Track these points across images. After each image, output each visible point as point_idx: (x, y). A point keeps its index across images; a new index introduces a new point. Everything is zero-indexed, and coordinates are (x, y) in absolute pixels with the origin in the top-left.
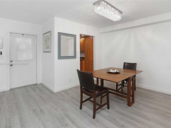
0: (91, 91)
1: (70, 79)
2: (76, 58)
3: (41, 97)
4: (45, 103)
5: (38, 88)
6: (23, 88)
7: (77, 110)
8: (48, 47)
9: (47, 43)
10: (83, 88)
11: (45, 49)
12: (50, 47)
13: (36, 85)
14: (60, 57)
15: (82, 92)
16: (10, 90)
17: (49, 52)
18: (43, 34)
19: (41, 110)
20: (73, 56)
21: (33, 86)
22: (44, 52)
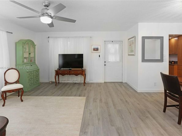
0: (177, 95)
1: (155, 83)
2: (163, 61)
3: (126, 92)
4: (130, 97)
5: (123, 85)
6: (112, 83)
7: (160, 111)
8: (133, 51)
9: (132, 47)
10: (167, 91)
11: (130, 52)
12: (134, 51)
13: (122, 83)
14: (144, 60)
15: (166, 96)
16: (104, 82)
17: (133, 55)
18: (129, 39)
19: (126, 101)
20: (160, 59)
21: (119, 83)
22: (129, 55)
